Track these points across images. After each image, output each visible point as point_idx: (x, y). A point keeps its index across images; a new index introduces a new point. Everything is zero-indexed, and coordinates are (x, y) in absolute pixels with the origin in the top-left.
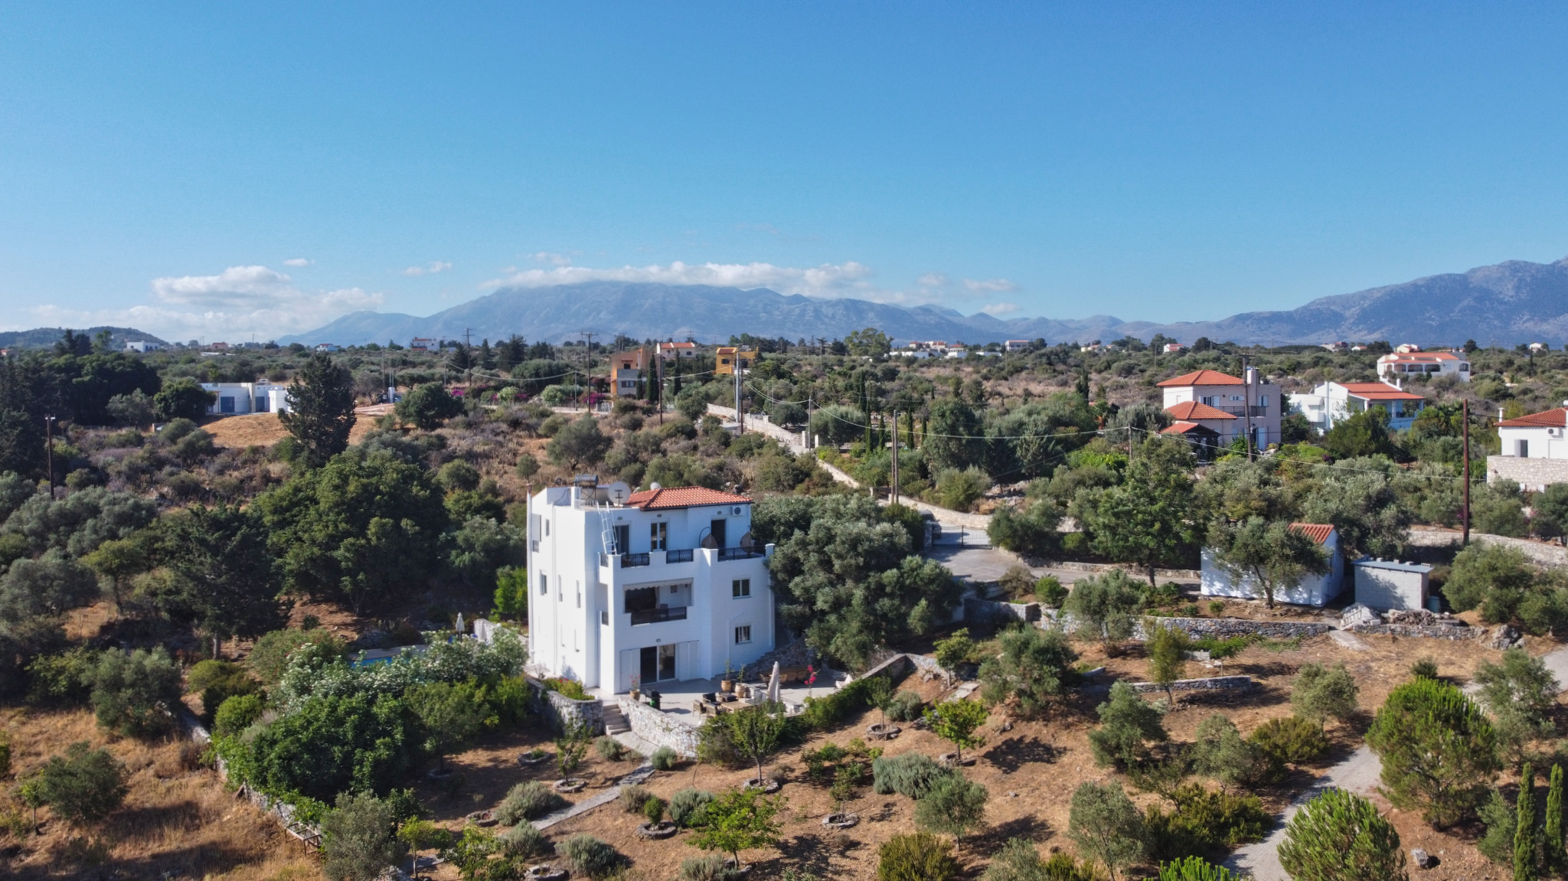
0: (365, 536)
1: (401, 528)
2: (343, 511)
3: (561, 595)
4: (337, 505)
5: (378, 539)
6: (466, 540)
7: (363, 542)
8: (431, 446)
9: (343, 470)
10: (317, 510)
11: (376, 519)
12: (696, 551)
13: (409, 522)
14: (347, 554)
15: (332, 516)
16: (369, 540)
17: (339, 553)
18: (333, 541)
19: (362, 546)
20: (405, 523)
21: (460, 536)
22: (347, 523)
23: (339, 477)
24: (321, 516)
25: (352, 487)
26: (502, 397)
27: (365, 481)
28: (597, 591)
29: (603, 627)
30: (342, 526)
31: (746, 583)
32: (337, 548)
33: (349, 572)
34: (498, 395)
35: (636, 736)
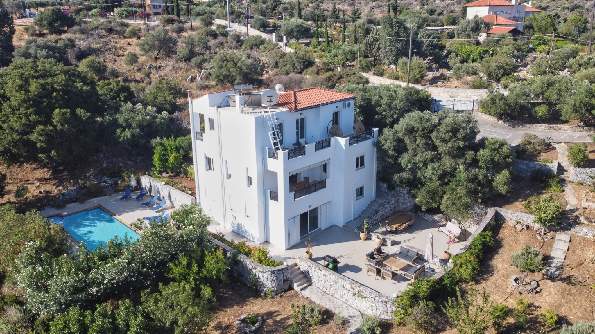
0: (52, 124)
1: (77, 115)
2: (32, 106)
3: (228, 174)
4: (24, 101)
5: (62, 125)
6: (126, 121)
7: (51, 128)
8: (66, 46)
9: (22, 74)
10: (10, 106)
11: (57, 110)
12: (332, 140)
13: (82, 111)
14: (40, 138)
15: (22, 110)
16: (55, 127)
17: (34, 137)
18: (29, 128)
19: (51, 131)
20: (79, 111)
21: (121, 118)
22: (35, 114)
23: (21, 80)
24: (13, 110)
25: (34, 87)
26: (92, 15)
27: (42, 82)
29: (271, 201)
30: (32, 117)
31: (362, 158)
32: (32, 132)
33: (43, 150)
34: (90, 13)
35: (319, 290)
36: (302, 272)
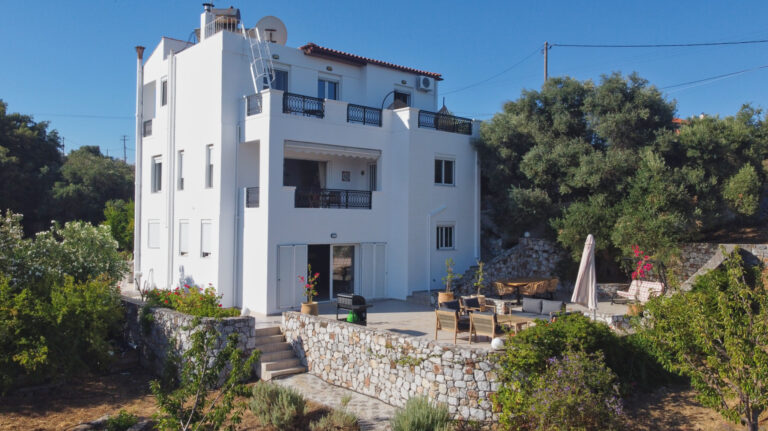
3: (182, 181)
12: (386, 113)
28: (241, 153)
29: (248, 212)
31: (449, 165)
35: (320, 381)
36: (289, 347)
